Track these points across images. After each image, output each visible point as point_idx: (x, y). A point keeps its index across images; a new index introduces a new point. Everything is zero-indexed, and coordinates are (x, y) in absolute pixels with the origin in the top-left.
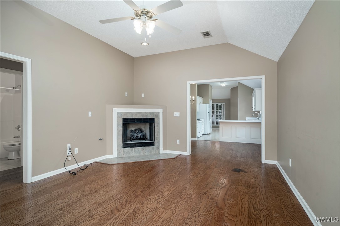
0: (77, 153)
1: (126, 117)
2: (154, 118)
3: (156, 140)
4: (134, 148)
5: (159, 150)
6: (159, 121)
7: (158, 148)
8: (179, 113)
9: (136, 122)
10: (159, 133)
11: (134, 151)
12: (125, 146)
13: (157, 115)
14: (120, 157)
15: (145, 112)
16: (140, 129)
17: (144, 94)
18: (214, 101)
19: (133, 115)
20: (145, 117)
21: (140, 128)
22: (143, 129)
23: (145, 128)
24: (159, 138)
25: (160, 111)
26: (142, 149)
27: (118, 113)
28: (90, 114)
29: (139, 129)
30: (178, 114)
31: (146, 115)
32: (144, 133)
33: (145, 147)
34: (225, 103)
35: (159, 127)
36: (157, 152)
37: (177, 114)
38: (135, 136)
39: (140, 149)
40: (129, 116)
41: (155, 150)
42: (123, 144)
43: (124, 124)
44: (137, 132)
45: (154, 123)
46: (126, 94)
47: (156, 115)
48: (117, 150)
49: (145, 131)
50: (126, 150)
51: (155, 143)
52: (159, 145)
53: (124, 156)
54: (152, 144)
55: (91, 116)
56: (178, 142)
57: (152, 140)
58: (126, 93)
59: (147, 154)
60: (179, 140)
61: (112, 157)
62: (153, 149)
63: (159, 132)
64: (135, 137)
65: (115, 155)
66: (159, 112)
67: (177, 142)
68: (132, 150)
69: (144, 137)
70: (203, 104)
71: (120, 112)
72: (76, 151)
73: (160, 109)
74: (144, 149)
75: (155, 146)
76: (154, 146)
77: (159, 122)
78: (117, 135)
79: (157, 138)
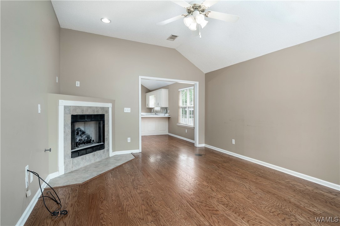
1: (75, 114)
2: (104, 115)
3: (106, 141)
4: (84, 156)
5: (109, 152)
7: (108, 150)
8: (130, 108)
9: (86, 120)
10: (109, 132)
11: (85, 160)
12: (73, 155)
13: (107, 110)
14: (68, 172)
15: (96, 107)
16: (80, 129)
17: (79, 82)
19: (83, 111)
20: (96, 113)
24: (109, 138)
25: (109, 105)
26: (93, 155)
27: (65, 107)
28: (39, 108)
30: (128, 110)
31: (97, 111)
33: (96, 152)
35: (109, 125)
36: (107, 156)
38: (78, 139)
39: (89, 156)
40: (79, 113)
42: (72, 152)
43: (72, 124)
45: (104, 120)
48: (65, 163)
50: (75, 161)
51: (105, 145)
52: (109, 147)
53: (74, 169)
54: (101, 147)
56: (129, 140)
57: (101, 142)
58: (57, 78)
59: (98, 160)
60: (130, 138)
61: (57, 176)
62: (104, 152)
66: (109, 108)
68: (82, 159)
69: (89, 140)
71: (68, 106)
74: (95, 155)
75: (105, 149)
77: (109, 119)
78: (64, 140)
79: (107, 138)
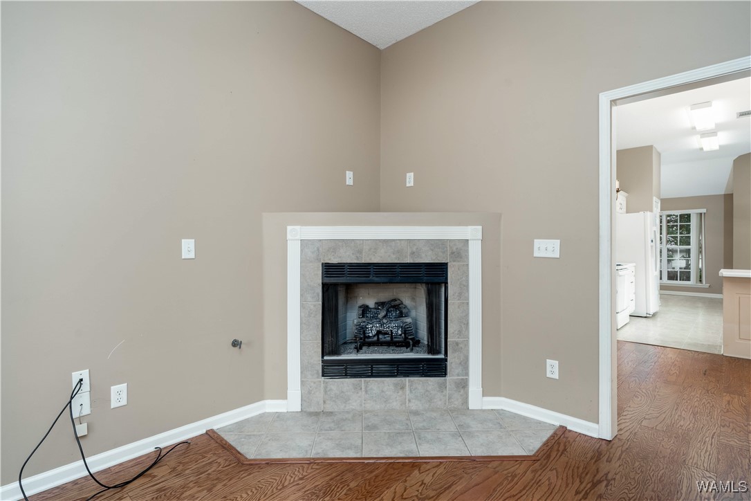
0: (124, 402)
1: (335, 260)
2: (445, 265)
3: (455, 351)
4: (363, 379)
5: (467, 394)
6: (467, 276)
7: (463, 385)
8: (558, 242)
9: (372, 278)
10: (467, 324)
11: (366, 392)
12: (330, 370)
13: (460, 249)
14: (312, 410)
15: (410, 240)
16: (397, 303)
17: (412, 174)
18: (666, 203)
19: (360, 252)
20: (408, 261)
21: (395, 300)
22: (407, 302)
23: (413, 299)
24: (467, 344)
25: (472, 234)
26: (396, 385)
27: (305, 244)
28: (188, 248)
29: (393, 304)
30: (549, 248)
31: (413, 253)
32: (409, 320)
33: (407, 379)
34: (704, 211)
35: (468, 298)
36: (457, 403)
37: (547, 248)
38: (372, 330)
39: (386, 385)
40: (346, 257)
41: (447, 392)
42: (323, 361)
43: (326, 287)
44: (383, 314)
45: (446, 283)
46: (349, 178)
47: (453, 253)
48: (303, 383)
49: (413, 313)
50: (334, 388)
51: (448, 363)
52: (467, 374)
53: (329, 407)
54: (436, 368)
55: (192, 255)
56: (553, 369)
57: (439, 352)
58: (349, 175)
59: (414, 405)
60: (555, 362)
61: (284, 410)
62: (442, 387)
63: (465, 322)
64: (374, 332)
65: (292, 403)
66: (467, 241)
67: (549, 369)
68: (357, 388)
69: (406, 338)
70: (627, 212)
71: (313, 242)
72: (119, 395)
73: (470, 227)
74: (403, 388)
75: (448, 378)
76: (446, 374)
77: (467, 281)
78: (302, 328)
79: (457, 344)
